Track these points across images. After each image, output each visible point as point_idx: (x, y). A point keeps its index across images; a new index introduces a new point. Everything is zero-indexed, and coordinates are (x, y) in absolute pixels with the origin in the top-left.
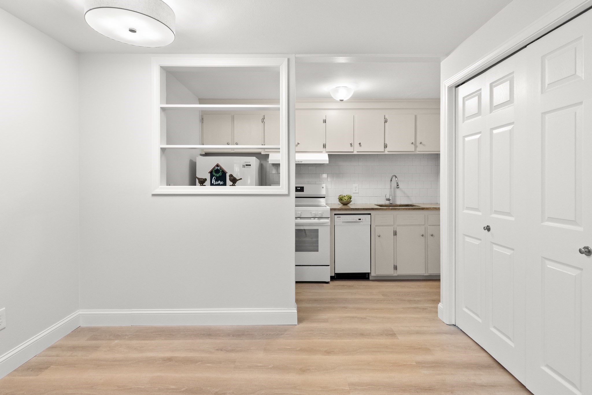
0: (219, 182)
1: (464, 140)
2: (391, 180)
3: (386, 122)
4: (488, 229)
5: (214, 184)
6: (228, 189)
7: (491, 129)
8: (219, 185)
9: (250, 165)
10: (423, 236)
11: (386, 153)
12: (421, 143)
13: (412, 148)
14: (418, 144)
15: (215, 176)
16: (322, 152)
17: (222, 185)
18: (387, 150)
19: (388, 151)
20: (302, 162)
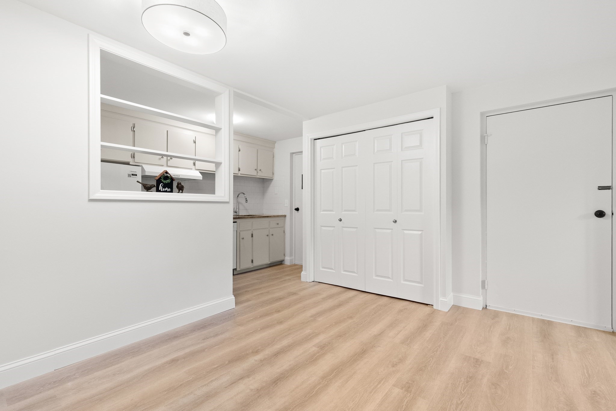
0: (167, 189)
1: (321, 172)
2: (238, 196)
3: (239, 151)
4: (341, 220)
5: (161, 190)
6: (175, 196)
7: (342, 167)
8: (166, 191)
9: (136, 175)
10: (268, 236)
11: (239, 175)
12: (260, 170)
13: (254, 173)
14: (258, 171)
15: (162, 182)
16: (191, 169)
17: (169, 192)
18: (240, 172)
19: (240, 174)
20: (179, 176)
